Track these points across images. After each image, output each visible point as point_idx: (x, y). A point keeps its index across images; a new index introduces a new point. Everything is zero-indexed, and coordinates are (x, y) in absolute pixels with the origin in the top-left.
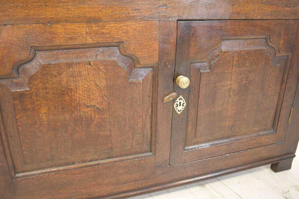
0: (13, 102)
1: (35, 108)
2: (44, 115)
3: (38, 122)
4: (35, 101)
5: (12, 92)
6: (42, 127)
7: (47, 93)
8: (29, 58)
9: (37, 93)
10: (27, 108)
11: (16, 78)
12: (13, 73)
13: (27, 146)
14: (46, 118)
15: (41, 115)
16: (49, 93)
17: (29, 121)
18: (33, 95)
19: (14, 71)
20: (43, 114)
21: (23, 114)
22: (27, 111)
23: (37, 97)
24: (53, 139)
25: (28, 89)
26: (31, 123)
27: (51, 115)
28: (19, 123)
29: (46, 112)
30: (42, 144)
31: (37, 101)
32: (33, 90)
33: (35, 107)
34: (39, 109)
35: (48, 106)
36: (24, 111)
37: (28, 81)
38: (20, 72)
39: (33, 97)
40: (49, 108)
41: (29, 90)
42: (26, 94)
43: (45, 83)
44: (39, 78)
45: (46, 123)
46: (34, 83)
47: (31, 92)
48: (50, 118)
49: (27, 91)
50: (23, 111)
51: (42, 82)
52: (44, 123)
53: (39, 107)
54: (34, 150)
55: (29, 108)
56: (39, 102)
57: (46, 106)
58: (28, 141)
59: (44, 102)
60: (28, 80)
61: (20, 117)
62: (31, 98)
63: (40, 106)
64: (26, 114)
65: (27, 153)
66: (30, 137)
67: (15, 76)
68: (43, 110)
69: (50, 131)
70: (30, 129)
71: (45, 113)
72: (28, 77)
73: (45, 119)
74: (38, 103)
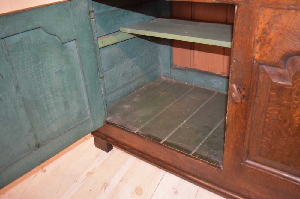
0: (270, 92)
1: (291, 106)
2: (298, 117)
3: (288, 122)
4: (294, 99)
5: (272, 82)
6: (290, 129)
10: (282, 103)
11: (282, 68)
12: (280, 63)
13: (268, 140)
14: (298, 120)
15: (294, 116)
17: (279, 117)
18: (293, 92)
19: (282, 61)
20: (297, 116)
21: (276, 108)
22: (281, 106)
23: (297, 95)
25: (291, 84)
26: (280, 120)
28: (268, 115)
30: (283, 145)
31: (296, 100)
32: (295, 86)
34: (295, 109)
36: (278, 105)
37: (294, 76)
38: (288, 64)
39: (292, 94)
41: (291, 86)
42: (286, 89)
47: (293, 88)
49: (288, 86)
50: (276, 104)
52: (295, 125)
53: (295, 106)
54: (273, 147)
55: (284, 104)
56: (297, 102)
58: (270, 136)
60: (294, 74)
61: (271, 110)
62: (290, 94)
63: (297, 107)
64: (278, 109)
65: (265, 146)
66: (274, 133)
67: (282, 67)
68: (299, 112)
69: (298, 136)
70: (277, 125)
72: (295, 71)
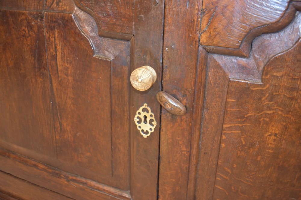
0: (227, 98)
1: (261, 120)
2: (273, 137)
3: (257, 147)
4: (265, 107)
5: (229, 81)
6: (260, 157)
7: (292, 99)
8: (280, 24)
9: (274, 94)
10: (246, 116)
11: (244, 57)
12: (242, 46)
13: (225, 177)
14: (273, 143)
15: (266, 135)
16: (296, 100)
17: (242, 139)
18: (265, 96)
19: (244, 43)
20: (270, 135)
21: (237, 125)
22: (245, 121)
23: (271, 101)
24: (272, 183)
25: (260, 82)
26: (244, 143)
27: (284, 141)
28: (224, 137)
29: (277, 132)
30: (249, 183)
31: (269, 108)
32: (268, 85)
33: (260, 118)
34: (267, 123)
35: (284, 124)
36: (239, 120)
37: (264, 68)
38: (254, 48)
39: (263, 99)
40: (286, 128)
41: (261, 85)
42: (252, 91)
43: (295, 79)
44: (287, 66)
45: (270, 151)
46: (275, 74)
47: (264, 89)
48: (282, 145)
49: (255, 85)
50: (238, 118)
51: (291, 75)
52: (267, 151)
53: (267, 120)
54: (233, 188)
55: (251, 116)
56: (272, 112)
57: (282, 123)
58: (229, 171)
59: (280, 113)
60: (265, 65)
61: (230, 127)
62: (260, 99)
63: (271, 120)
64: (241, 125)
65: (220, 188)
66: (235, 166)
67: (244, 54)
68: (274, 128)
69: (273, 167)
70: (239, 152)
71: (276, 135)
72: (267, 60)
73: (271, 144)
74: (269, 112)
